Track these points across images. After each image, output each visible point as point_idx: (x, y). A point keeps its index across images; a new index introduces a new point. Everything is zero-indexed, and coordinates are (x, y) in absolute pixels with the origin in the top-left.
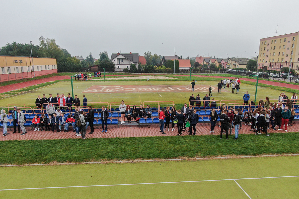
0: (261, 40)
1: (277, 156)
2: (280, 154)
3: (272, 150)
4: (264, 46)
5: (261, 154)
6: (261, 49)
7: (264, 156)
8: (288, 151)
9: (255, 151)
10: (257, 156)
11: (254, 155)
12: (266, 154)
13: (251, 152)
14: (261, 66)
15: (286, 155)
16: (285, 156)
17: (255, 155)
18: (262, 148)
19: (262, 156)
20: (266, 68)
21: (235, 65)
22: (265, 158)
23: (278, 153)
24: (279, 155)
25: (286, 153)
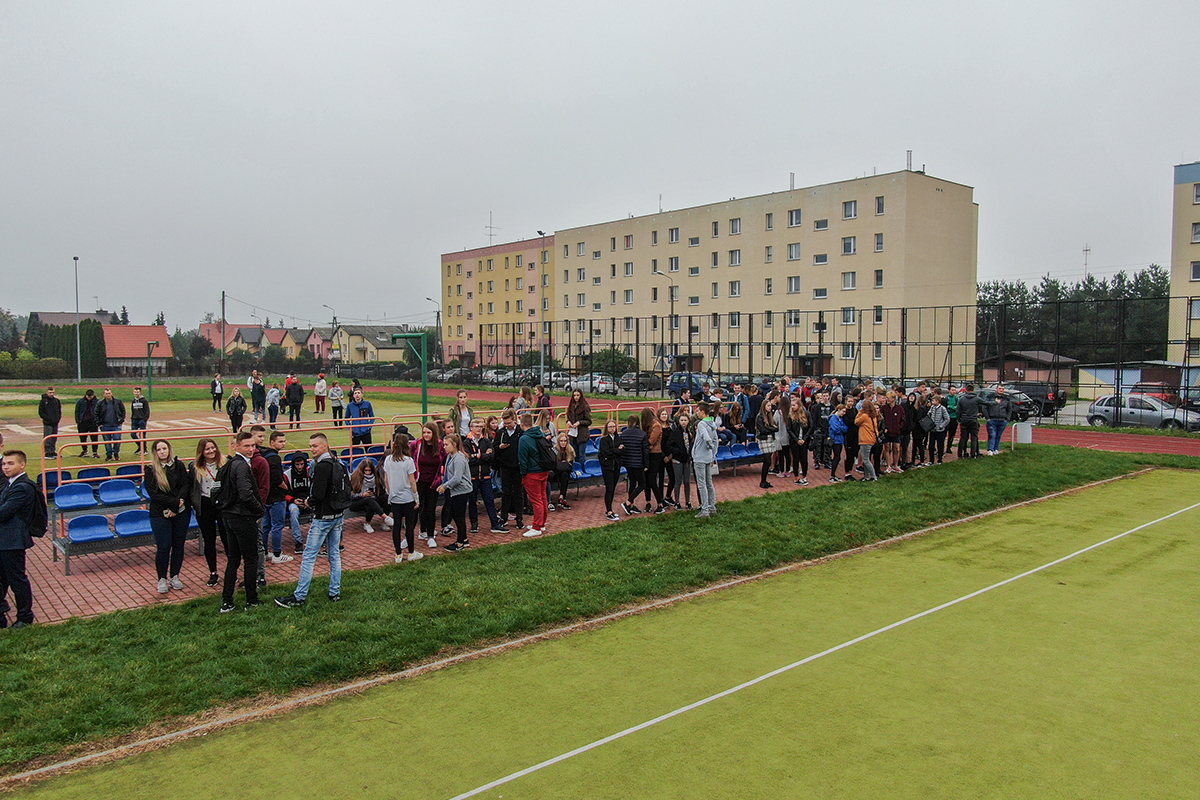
0: (445, 258)
1: (512, 648)
2: (531, 631)
3: (489, 622)
4: (455, 281)
5: (431, 652)
6: (447, 290)
7: (445, 661)
8: (567, 611)
9: (398, 646)
10: (411, 671)
11: (394, 666)
12: (460, 645)
13: (375, 656)
14: (454, 351)
15: (558, 630)
16: (553, 638)
17: (394, 670)
18: (438, 621)
19: (438, 664)
20: (470, 356)
21: (363, 351)
22: (456, 670)
23: (519, 628)
24: (524, 640)
25: (557, 622)
